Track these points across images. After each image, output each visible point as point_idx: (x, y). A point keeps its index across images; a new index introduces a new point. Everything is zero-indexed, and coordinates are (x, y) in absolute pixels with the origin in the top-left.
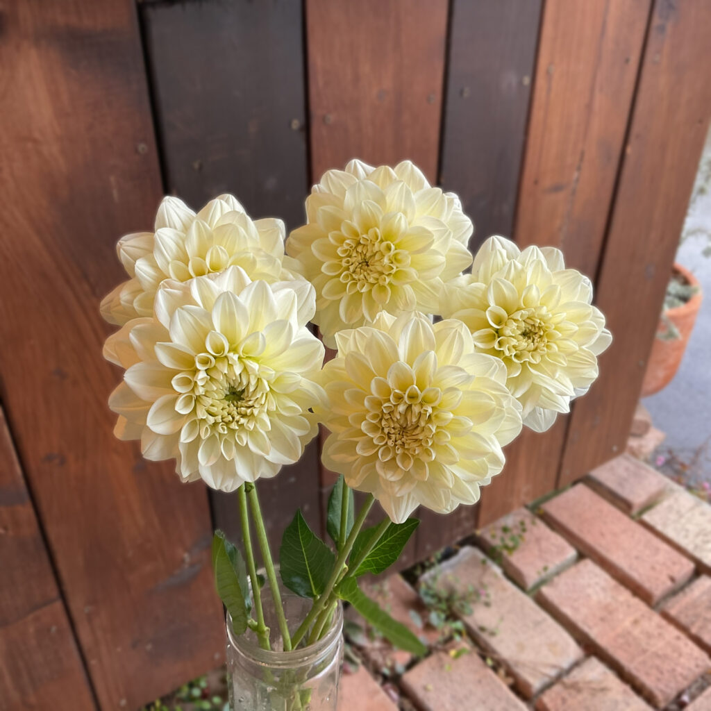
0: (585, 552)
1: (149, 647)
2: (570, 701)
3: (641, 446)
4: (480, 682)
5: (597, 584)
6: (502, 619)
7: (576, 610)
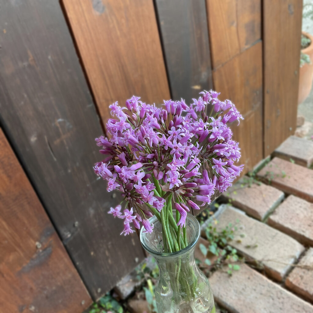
0: (288, 192)
1: (33, 308)
2: (305, 277)
3: (302, 132)
4: (249, 278)
5: (300, 207)
6: (252, 239)
7: (293, 224)
